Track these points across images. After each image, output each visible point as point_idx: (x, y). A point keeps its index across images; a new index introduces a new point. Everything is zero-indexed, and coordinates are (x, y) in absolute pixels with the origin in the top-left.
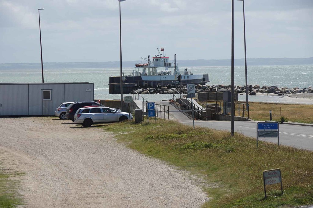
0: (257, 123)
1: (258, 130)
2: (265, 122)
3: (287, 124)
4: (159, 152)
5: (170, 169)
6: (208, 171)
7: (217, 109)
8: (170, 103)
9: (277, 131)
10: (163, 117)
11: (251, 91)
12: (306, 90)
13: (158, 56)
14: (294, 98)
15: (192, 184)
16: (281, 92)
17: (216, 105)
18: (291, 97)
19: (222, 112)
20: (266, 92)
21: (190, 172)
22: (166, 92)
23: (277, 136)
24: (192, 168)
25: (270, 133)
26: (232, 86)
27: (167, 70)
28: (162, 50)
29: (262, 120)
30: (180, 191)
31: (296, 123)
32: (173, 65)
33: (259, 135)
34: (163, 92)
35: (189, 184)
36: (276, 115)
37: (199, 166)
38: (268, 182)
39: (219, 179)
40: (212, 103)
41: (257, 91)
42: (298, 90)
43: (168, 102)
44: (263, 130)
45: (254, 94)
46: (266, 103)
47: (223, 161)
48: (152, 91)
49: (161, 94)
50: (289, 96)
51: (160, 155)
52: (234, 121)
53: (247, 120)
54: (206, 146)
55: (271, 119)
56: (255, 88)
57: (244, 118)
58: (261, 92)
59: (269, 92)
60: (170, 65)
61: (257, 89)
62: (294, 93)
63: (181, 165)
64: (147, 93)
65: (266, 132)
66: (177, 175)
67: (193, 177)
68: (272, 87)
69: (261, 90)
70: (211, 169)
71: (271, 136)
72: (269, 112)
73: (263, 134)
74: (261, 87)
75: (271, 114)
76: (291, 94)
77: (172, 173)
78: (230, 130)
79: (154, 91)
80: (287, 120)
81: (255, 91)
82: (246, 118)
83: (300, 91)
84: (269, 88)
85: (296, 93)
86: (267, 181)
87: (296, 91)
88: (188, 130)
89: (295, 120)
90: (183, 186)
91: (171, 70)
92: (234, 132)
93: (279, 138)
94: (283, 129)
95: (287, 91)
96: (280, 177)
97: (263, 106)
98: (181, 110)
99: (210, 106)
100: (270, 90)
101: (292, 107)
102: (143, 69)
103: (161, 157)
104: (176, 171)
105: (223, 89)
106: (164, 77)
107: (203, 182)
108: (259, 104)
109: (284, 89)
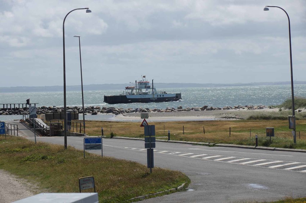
0: (84, 139)
2: (97, 137)
3: (115, 138)
4: (3, 164)
5: (10, 178)
6: (42, 179)
7: (59, 126)
8: (20, 122)
9: (100, 145)
10: (13, 134)
11: (93, 111)
12: (138, 110)
13: (141, 81)
14: (128, 117)
15: (27, 190)
16: (118, 112)
17: (58, 124)
18: (125, 116)
19: (63, 129)
20: (105, 112)
21: (26, 180)
22: (22, 113)
23: (101, 149)
24: (29, 177)
25: (95, 146)
27: (147, 90)
28: (144, 77)
30: (15, 196)
31: (123, 137)
32: (151, 87)
33: (86, 148)
34: (20, 113)
35: (24, 190)
36: (107, 131)
37: (35, 175)
38: (83, 187)
39: (49, 185)
40: (55, 122)
41: (98, 111)
42: (131, 110)
43: (19, 121)
44: (89, 144)
45: (95, 114)
46: (101, 121)
47: (55, 170)
48: (11, 113)
49: (19, 114)
50: (124, 115)
51: (4, 166)
52: (67, 137)
53: (83, 136)
54: (43, 158)
55: (103, 135)
56: (96, 109)
57: (81, 134)
58: (102, 112)
59: (108, 112)
60: (149, 87)
61: (98, 110)
62: (128, 112)
63: (20, 175)
64: (7, 114)
65: (91, 146)
66: (15, 183)
67: (29, 184)
68: (110, 108)
69: (102, 111)
70: (44, 177)
71: (96, 149)
72: (100, 129)
73: (89, 147)
74: (101, 108)
75: (102, 130)
76: (126, 114)
77: (11, 181)
78: (63, 144)
79: (12, 113)
80: (116, 135)
81: (96, 111)
82: (83, 134)
83: (133, 111)
84: (108, 109)
85: (130, 113)
87: (130, 111)
88: (30, 145)
89: (123, 135)
90: (19, 192)
91: (150, 90)
92: (67, 146)
93: (102, 150)
94: (106, 143)
95: (123, 111)
97: (98, 124)
98: (29, 128)
99: (53, 125)
100: (109, 110)
101: (122, 124)
102: (131, 90)
103: (4, 168)
104: (15, 179)
105: (70, 110)
106: (144, 96)
107: (36, 189)
108: (96, 123)
109: (120, 109)
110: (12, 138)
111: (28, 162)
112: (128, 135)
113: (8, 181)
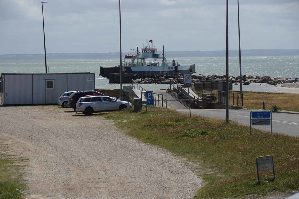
0: (251, 112)
1: (252, 118)
2: (258, 110)
3: (279, 112)
4: (157, 140)
5: (167, 156)
6: (204, 158)
7: (213, 98)
8: (167, 92)
9: (269, 119)
10: (161, 106)
11: (245, 81)
12: (298, 80)
13: (147, 47)
14: (286, 88)
15: (189, 169)
16: (274, 82)
17: (211, 94)
18: (283, 87)
19: (217, 101)
20: (259, 82)
21: (186, 159)
22: (163, 81)
23: (270, 124)
24: (188, 155)
25: (263, 121)
26: (227, 76)
27: (156, 61)
28: (151, 41)
29: (256, 109)
30: (177, 176)
31: (288, 112)
32: (161, 56)
33: (253, 123)
34: (161, 82)
35: (185, 170)
36: (268, 103)
37: (195, 153)
38: (261, 168)
39: (214, 165)
40: (208, 92)
41: (251, 81)
42: (290, 79)
43: (165, 91)
44: (257, 118)
45: (248, 84)
46: (259, 93)
47: (218, 148)
48: (150, 81)
49: (159, 83)
50: (281, 86)
51: (158, 142)
52: (229, 110)
53: (241, 109)
54: (202, 133)
55: (264, 108)
56: (249, 78)
57: (238, 107)
58: (255, 82)
59: (262, 82)
60: (158, 56)
61: (250, 79)
62: (286, 83)
63: (178, 152)
64: (146, 83)
65: (259, 121)
66: (174, 161)
67: (190, 163)
68: (265, 77)
69: (255, 80)
70: (206, 155)
71: (264, 124)
72: (262, 101)
73: (257, 122)
74: (255, 77)
75: (264, 103)
76: (283, 84)
77: (169, 159)
78: (224, 118)
79: (152, 81)
80: (279, 109)
81: (248, 81)
82: (240, 107)
83: (292, 81)
84: (262, 78)
85: (288, 83)
86: (259, 167)
87: (288, 81)
88: (185, 118)
89: (287, 109)
90: (180, 172)
91: (159, 61)
92: (229, 119)
94: (275, 117)
95: (280, 81)
96: (273, 163)
98: (178, 99)
99: (206, 96)
100: (264, 80)
101: (284, 96)
102: (132, 60)
103: (159, 144)
104: (173, 157)
105: (218, 79)
106: (153, 67)
107: (199, 168)
108: (253, 94)
109: (276, 79)
110: (161, 111)
111: (185, 137)
112: (294, 109)
113: (165, 159)
